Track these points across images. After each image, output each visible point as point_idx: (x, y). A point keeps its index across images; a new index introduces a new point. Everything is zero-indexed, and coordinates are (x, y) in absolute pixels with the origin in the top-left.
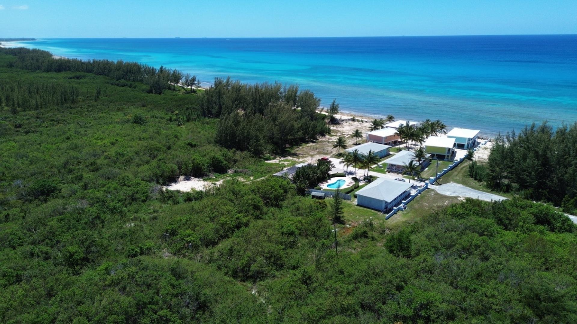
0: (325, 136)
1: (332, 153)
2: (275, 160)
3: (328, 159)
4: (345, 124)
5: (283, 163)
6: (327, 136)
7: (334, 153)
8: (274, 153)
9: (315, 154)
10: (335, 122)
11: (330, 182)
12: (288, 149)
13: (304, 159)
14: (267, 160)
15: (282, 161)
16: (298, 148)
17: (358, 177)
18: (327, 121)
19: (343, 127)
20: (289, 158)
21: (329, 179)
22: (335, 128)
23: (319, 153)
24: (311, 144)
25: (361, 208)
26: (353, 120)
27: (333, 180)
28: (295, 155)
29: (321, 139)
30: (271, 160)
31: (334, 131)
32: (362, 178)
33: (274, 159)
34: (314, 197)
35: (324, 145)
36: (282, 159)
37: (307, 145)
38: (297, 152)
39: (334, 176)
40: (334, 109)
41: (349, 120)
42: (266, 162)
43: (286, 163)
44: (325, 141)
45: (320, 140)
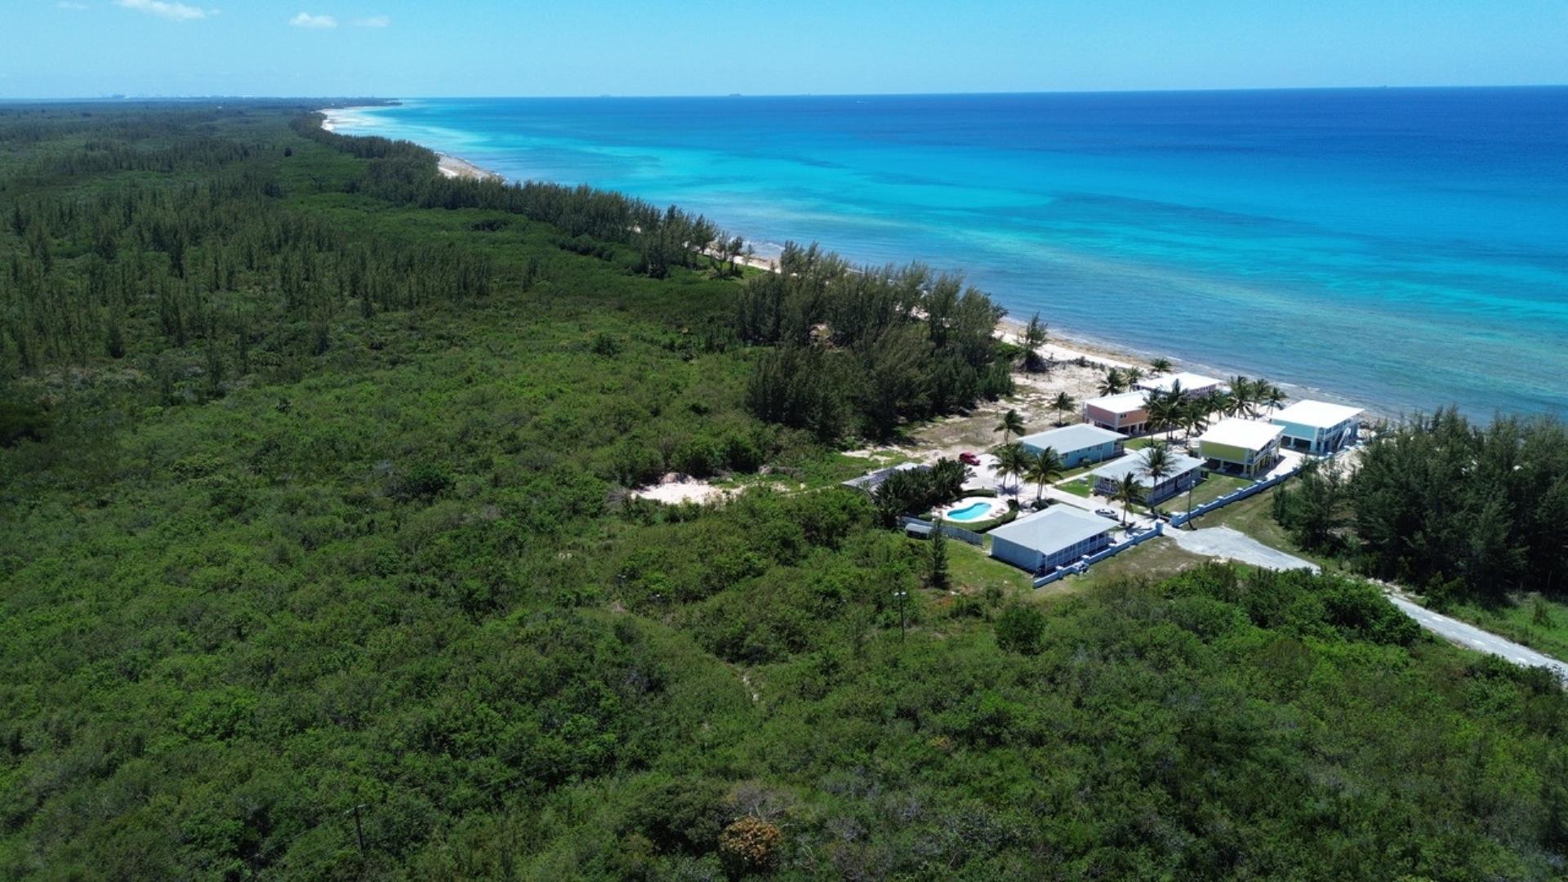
0: (996, 400)
1: (992, 442)
2: (863, 452)
3: (973, 457)
4: (1058, 372)
5: (877, 460)
6: (1002, 402)
7: (997, 443)
8: (865, 435)
9: (955, 444)
10: (1035, 365)
11: (957, 506)
12: (900, 428)
13: (927, 453)
14: (845, 449)
15: (877, 454)
16: (924, 426)
17: (1021, 500)
18: (1017, 362)
19: (1050, 381)
20: (896, 448)
21: (959, 499)
22: (1029, 382)
23: (965, 441)
24: (957, 419)
25: (996, 563)
26: (1081, 363)
27: (968, 502)
28: (910, 443)
29: (983, 407)
30: (853, 450)
31: (1023, 388)
32: (1029, 503)
33: (862, 447)
34: (911, 534)
35: (986, 421)
36: (879, 449)
37: (947, 421)
38: (917, 437)
39: (972, 493)
40: (1036, 336)
41: (1070, 362)
42: (844, 454)
43: (882, 459)
44: (990, 413)
45: (981, 409)
